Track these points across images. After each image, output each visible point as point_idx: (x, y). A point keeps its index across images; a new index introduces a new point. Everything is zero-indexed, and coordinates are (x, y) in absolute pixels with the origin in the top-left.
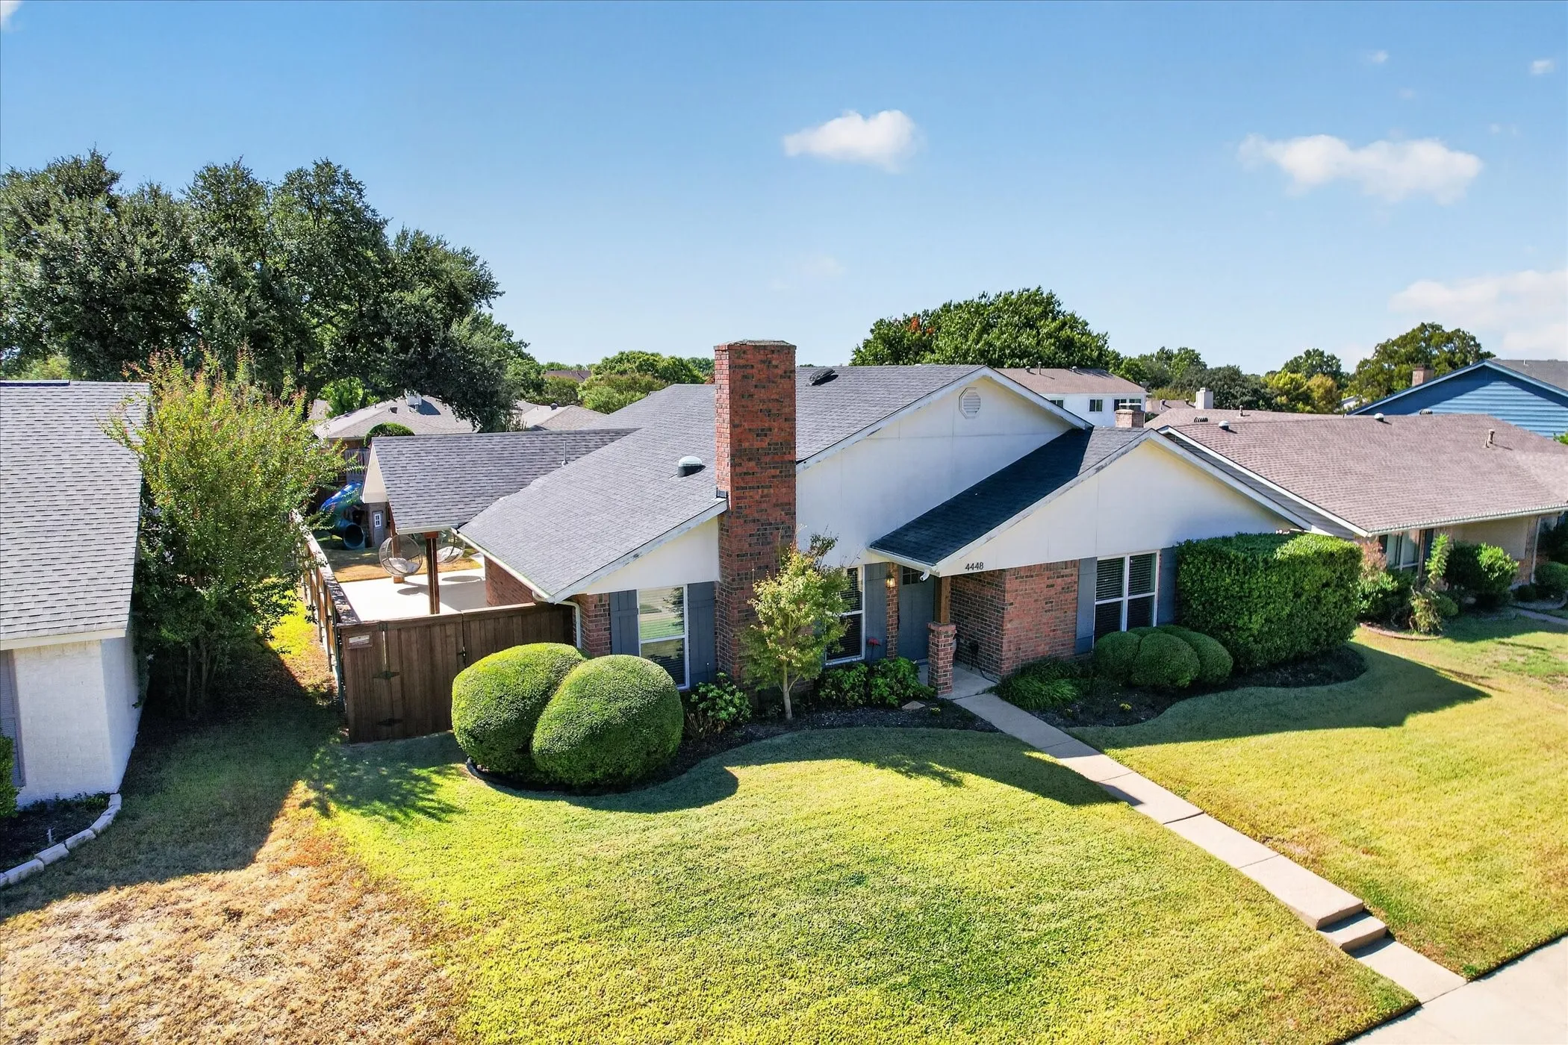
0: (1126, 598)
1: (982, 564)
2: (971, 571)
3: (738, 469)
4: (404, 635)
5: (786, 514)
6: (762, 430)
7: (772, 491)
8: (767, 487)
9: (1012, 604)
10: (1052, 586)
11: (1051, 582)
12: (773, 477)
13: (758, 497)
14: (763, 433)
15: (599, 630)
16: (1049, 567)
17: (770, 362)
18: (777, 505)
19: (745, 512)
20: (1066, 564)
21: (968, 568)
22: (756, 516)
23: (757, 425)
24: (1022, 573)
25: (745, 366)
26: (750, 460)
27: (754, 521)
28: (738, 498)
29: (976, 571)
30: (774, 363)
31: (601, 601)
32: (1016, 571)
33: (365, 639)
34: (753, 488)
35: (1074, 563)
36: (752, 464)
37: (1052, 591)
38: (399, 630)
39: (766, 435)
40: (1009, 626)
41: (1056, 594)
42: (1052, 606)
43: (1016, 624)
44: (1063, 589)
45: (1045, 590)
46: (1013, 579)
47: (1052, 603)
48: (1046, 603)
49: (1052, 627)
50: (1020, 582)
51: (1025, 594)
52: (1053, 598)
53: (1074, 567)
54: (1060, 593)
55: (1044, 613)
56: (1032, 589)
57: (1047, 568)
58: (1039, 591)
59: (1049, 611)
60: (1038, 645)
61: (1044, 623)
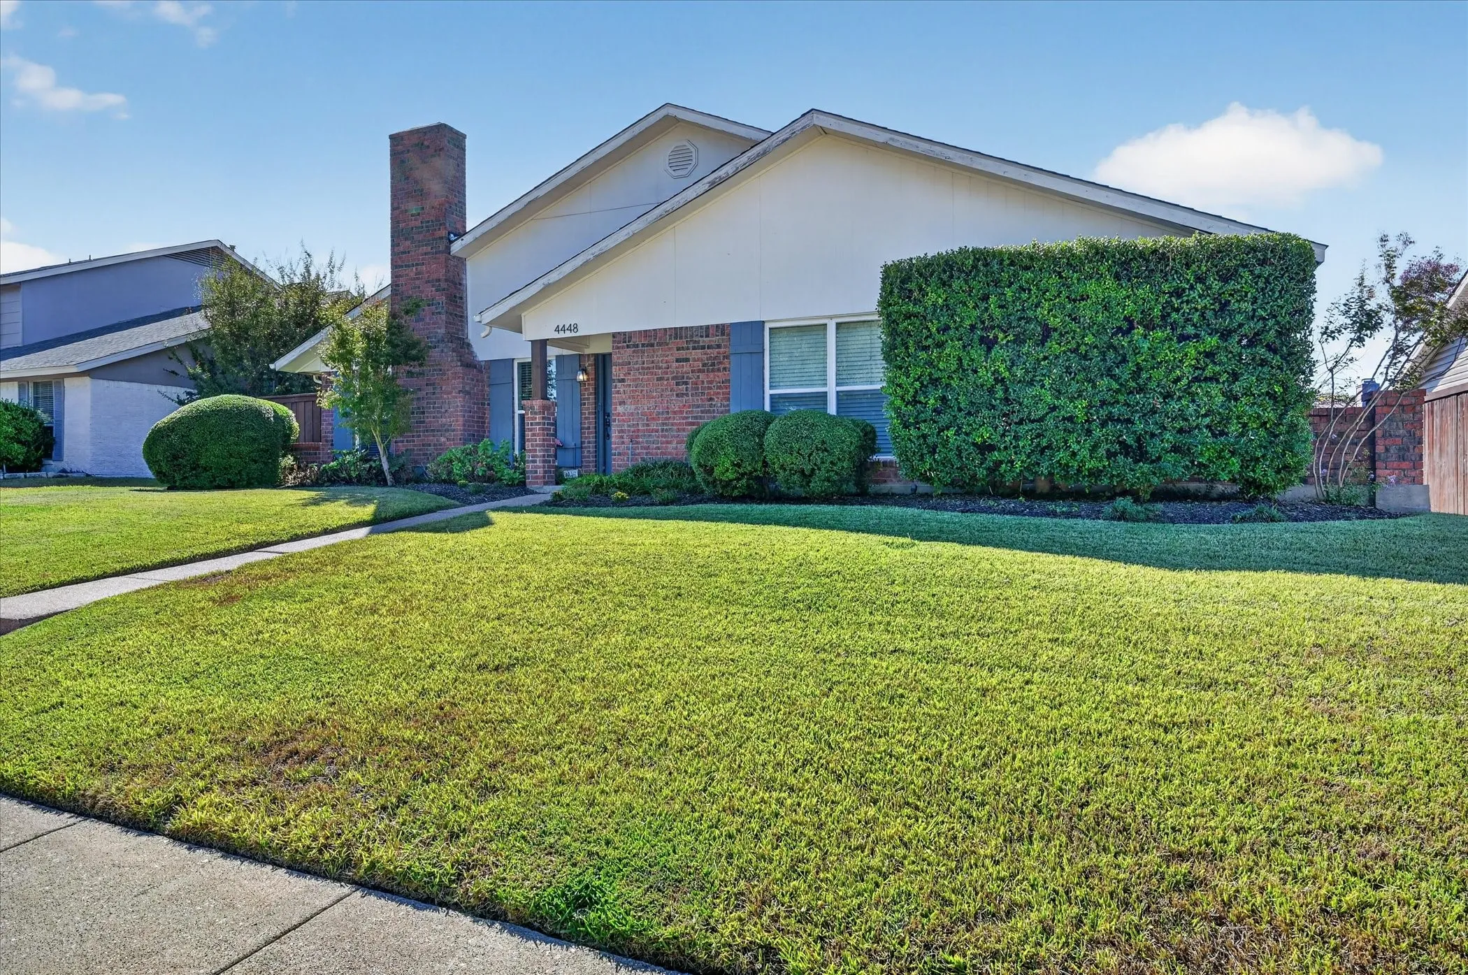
0: (832, 389)
1: (576, 326)
2: (561, 335)
3: (396, 249)
5: (437, 290)
6: (416, 209)
7: (424, 267)
8: (420, 264)
9: (623, 380)
10: (687, 360)
11: (683, 354)
12: (426, 254)
13: (412, 275)
14: (417, 212)
16: (677, 332)
17: (422, 144)
18: (429, 282)
19: (401, 289)
20: (707, 330)
21: (557, 330)
22: (411, 293)
23: (412, 205)
24: (635, 340)
25: (403, 152)
26: (406, 239)
28: (396, 277)
29: (568, 334)
32: (628, 339)
34: (409, 266)
35: (721, 329)
36: (408, 243)
37: (686, 367)
39: (419, 214)
40: (620, 409)
41: (693, 371)
42: (687, 388)
43: (630, 408)
44: (704, 365)
45: (675, 364)
46: (623, 348)
47: (686, 383)
48: (677, 384)
49: (687, 418)
50: (634, 352)
51: (643, 368)
52: (688, 378)
53: (723, 334)
54: (699, 371)
55: (675, 398)
56: (653, 362)
57: (676, 334)
58: (664, 365)
59: (683, 395)
60: (668, 442)
61: (675, 413)
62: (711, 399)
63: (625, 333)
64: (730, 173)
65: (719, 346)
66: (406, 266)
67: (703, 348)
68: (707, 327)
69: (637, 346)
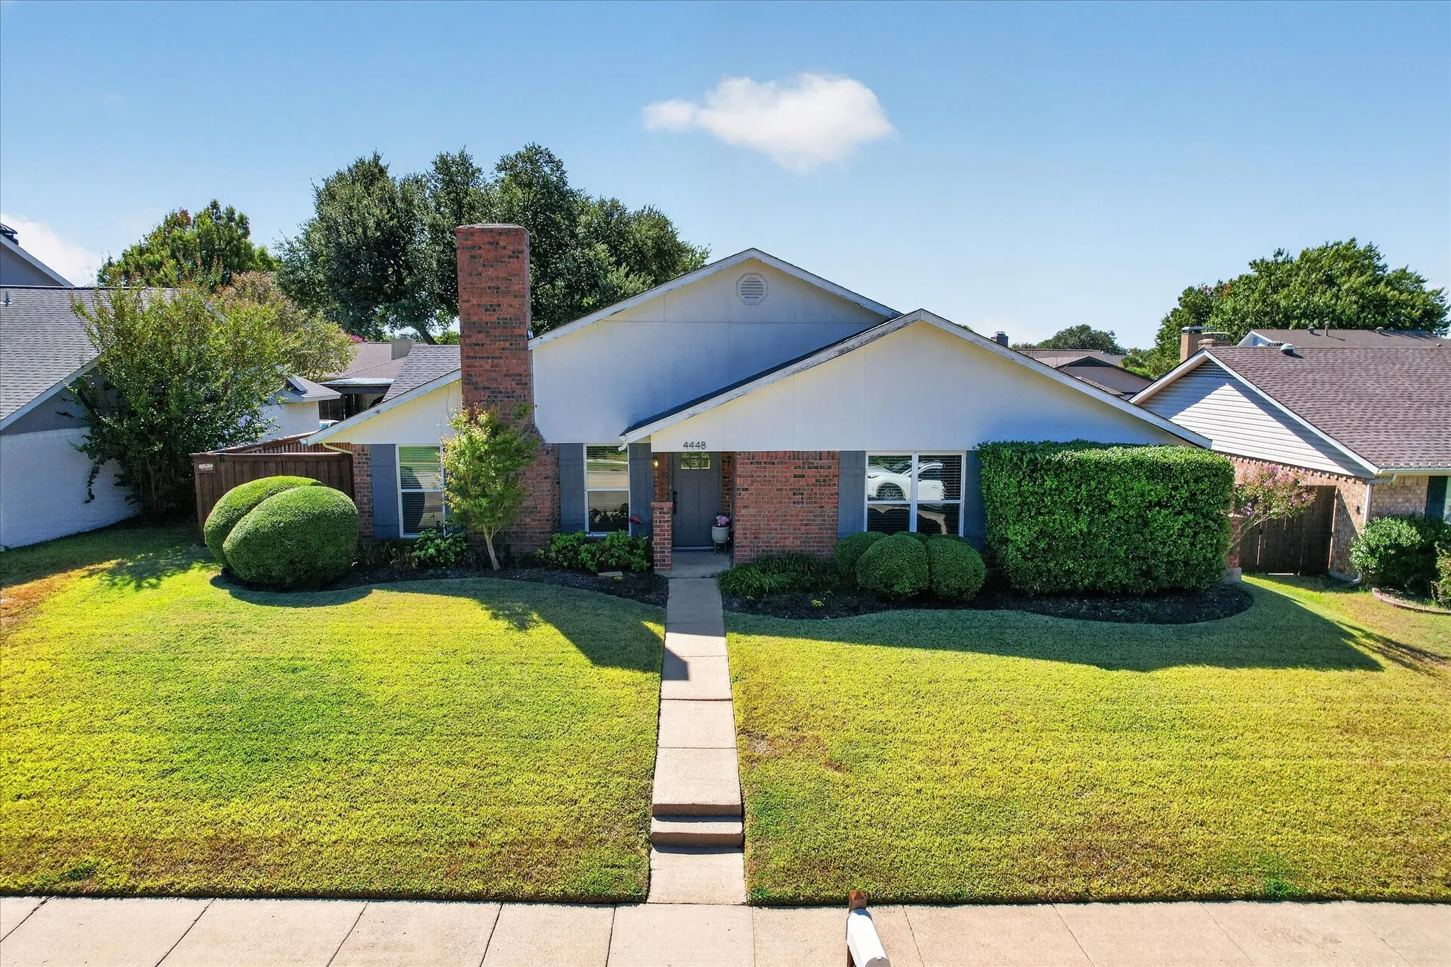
0: (914, 502)
1: (704, 444)
2: (690, 450)
3: (467, 340)
4: (238, 468)
5: (518, 384)
6: (491, 306)
7: (502, 361)
8: (496, 358)
9: (747, 489)
10: (803, 477)
11: (798, 471)
12: (503, 349)
13: (488, 367)
14: (492, 308)
15: (361, 475)
16: (795, 455)
17: (498, 244)
18: (508, 375)
19: (475, 379)
20: (820, 455)
21: (686, 446)
22: (487, 384)
23: (486, 300)
24: (758, 458)
25: (473, 247)
26: (479, 332)
27: (484, 388)
28: (468, 366)
29: (696, 450)
30: (501, 243)
31: (363, 450)
32: (752, 457)
33: (210, 466)
34: (483, 358)
35: (832, 455)
36: (482, 336)
37: (802, 482)
38: (234, 463)
39: (494, 310)
40: (743, 512)
41: (808, 485)
42: (802, 498)
43: (753, 511)
44: (817, 481)
45: (792, 480)
46: (747, 463)
47: (802, 494)
48: (794, 494)
49: (803, 520)
50: (757, 467)
51: (764, 481)
52: (803, 490)
53: (833, 459)
54: (814, 485)
55: (792, 504)
56: (774, 477)
57: (794, 456)
58: (783, 480)
59: (798, 503)
60: (785, 538)
61: (792, 516)
62: (822, 507)
63: (749, 453)
64: (856, 345)
65: (830, 467)
66: (480, 358)
67: (817, 468)
68: (821, 452)
69: (760, 463)
